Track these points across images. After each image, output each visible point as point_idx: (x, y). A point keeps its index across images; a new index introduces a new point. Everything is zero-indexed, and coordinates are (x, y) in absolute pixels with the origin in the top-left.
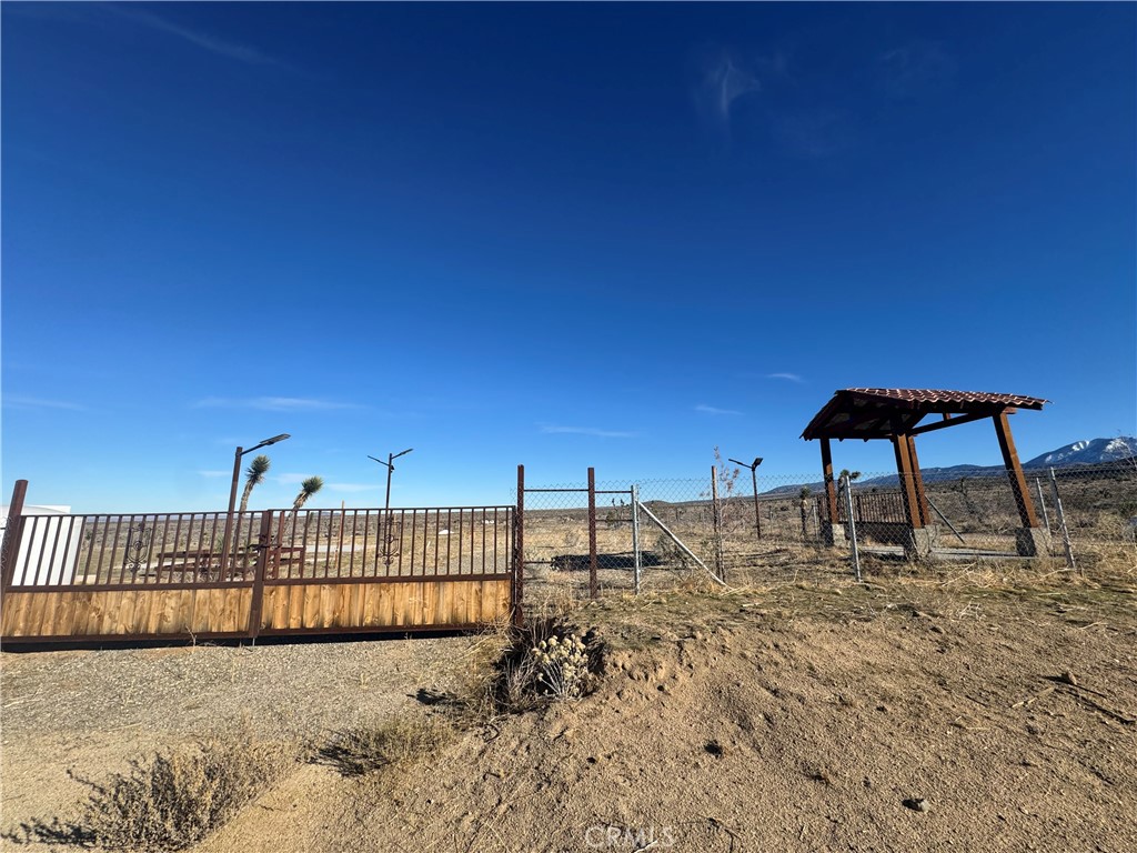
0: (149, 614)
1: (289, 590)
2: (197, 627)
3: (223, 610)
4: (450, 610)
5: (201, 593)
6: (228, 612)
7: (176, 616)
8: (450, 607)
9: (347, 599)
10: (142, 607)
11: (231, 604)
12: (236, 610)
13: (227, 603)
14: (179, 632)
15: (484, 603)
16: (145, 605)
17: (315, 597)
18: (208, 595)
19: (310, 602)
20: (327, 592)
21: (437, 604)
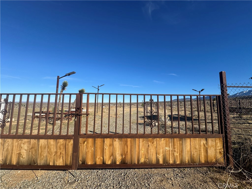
0: (12, 153)
1: (95, 141)
2: (41, 162)
3: (56, 152)
4: (189, 155)
5: (43, 142)
6: (59, 153)
7: (28, 155)
8: (189, 153)
9: (129, 147)
10: (7, 149)
11: (60, 149)
12: (64, 152)
13: (58, 148)
14: (30, 165)
15: (209, 151)
16: (9, 148)
17: (110, 145)
18: (46, 143)
19: (107, 148)
20: (117, 143)
21: (182, 151)
